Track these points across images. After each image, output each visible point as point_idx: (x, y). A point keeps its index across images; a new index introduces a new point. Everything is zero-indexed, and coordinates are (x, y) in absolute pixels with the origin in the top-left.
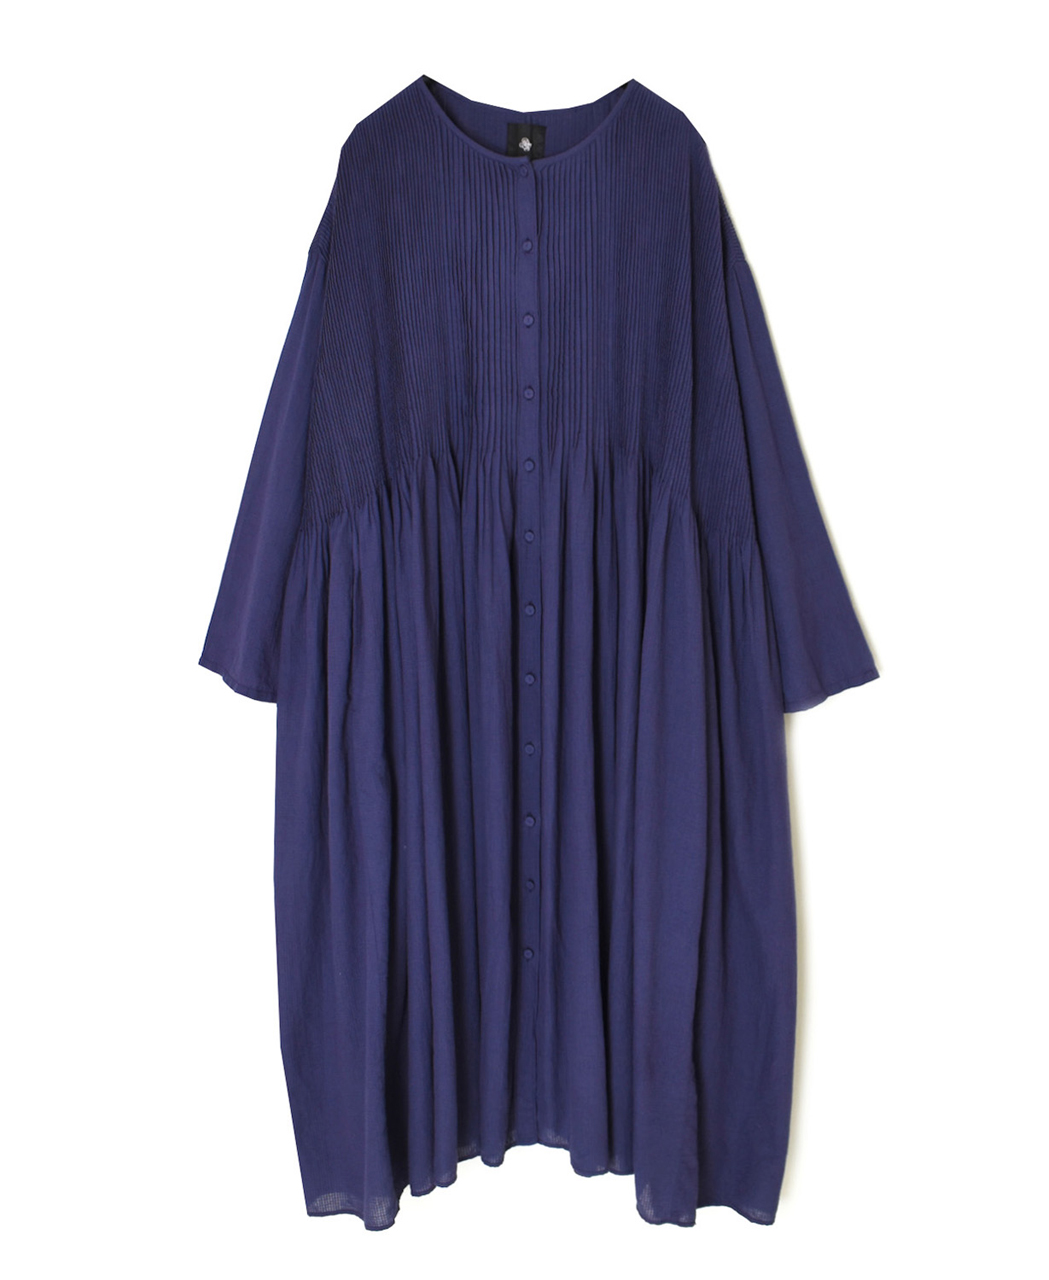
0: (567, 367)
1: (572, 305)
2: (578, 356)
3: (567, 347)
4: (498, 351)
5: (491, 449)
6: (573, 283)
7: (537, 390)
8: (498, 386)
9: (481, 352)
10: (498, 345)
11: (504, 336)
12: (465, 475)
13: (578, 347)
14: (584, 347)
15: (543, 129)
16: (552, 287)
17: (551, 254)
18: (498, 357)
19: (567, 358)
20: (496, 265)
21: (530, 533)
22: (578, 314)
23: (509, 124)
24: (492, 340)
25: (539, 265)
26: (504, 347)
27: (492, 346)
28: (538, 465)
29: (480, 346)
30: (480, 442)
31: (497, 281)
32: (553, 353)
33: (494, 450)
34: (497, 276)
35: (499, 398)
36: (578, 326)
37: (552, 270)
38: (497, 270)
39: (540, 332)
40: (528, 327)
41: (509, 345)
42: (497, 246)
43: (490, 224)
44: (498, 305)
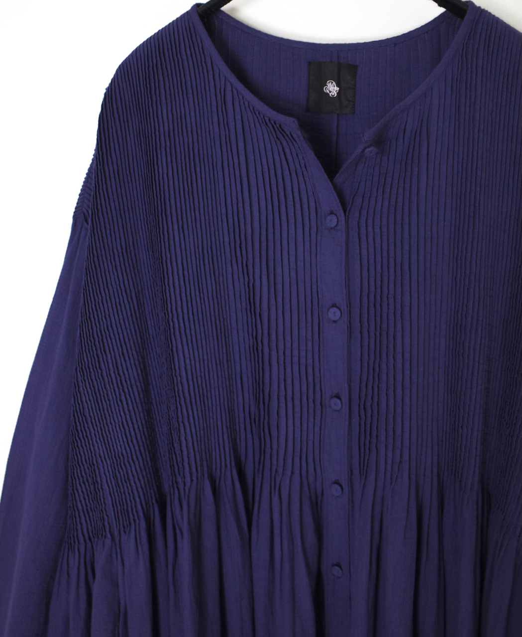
0: (384, 378)
1: (391, 300)
2: (399, 366)
3: (384, 354)
4: (296, 353)
5: (289, 473)
6: (392, 272)
7: (345, 400)
8: (297, 395)
9: (274, 353)
10: (296, 345)
11: (303, 332)
12: (257, 498)
13: (399, 356)
14: (407, 355)
15: (353, 69)
16: (365, 274)
17: (363, 231)
18: (296, 360)
19: (384, 366)
20: (292, 244)
21: (337, 568)
22: (399, 312)
23: (310, 63)
24: (288, 338)
25: (347, 245)
26: (303, 347)
27: (288, 345)
28: (346, 490)
29: (274, 345)
30: (274, 462)
31: (293, 265)
32: (366, 357)
33: (292, 473)
34: (292, 259)
35: (298, 409)
36: (399, 328)
37: (364, 252)
38: (292, 252)
39: (350, 328)
40: (335, 322)
41: (310, 344)
42: (292, 221)
43: (282, 194)
44: (294, 294)
